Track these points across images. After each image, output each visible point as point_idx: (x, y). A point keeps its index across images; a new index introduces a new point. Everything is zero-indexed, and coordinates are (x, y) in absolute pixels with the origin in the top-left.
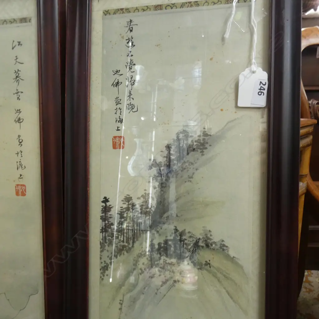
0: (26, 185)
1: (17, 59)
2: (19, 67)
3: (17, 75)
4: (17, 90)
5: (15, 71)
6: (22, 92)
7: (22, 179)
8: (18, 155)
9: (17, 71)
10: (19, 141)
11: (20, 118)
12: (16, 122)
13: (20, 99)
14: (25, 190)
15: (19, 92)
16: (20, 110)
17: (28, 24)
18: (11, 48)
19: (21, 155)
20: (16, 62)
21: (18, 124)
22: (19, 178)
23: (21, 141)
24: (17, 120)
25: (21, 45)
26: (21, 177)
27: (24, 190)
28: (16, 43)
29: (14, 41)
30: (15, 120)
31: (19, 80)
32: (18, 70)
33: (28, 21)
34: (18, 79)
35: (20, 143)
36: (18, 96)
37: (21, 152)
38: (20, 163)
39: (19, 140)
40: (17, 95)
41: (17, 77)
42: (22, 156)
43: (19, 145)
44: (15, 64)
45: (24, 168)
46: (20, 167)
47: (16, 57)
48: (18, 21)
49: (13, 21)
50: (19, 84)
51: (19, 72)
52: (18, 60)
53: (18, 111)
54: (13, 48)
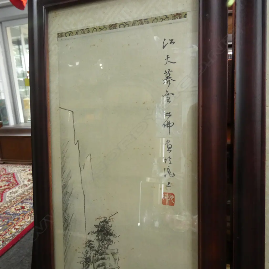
0: (175, 194)
1: (168, 58)
2: (171, 66)
3: (168, 75)
4: (167, 92)
5: (166, 71)
6: (173, 94)
7: (170, 187)
8: (166, 161)
9: (167, 71)
10: (168, 147)
11: (169, 122)
12: (165, 126)
13: (170, 101)
14: (174, 200)
15: (169, 94)
16: (169, 113)
17: (184, 19)
18: (162, 47)
19: (170, 161)
20: (167, 61)
21: (167, 129)
22: (167, 186)
23: (170, 146)
24: (166, 123)
25: (174, 42)
26: (169, 185)
27: (172, 199)
28: (168, 41)
29: (165, 39)
30: (164, 124)
31: (169, 81)
32: (169, 70)
33: (183, 16)
34: (168, 79)
35: (169, 148)
36: (169, 98)
37: (170, 158)
38: (168, 170)
39: (168, 145)
40: (167, 98)
41: (167, 78)
42: (170, 163)
43: (168, 150)
44: (165, 64)
45: (173, 175)
46: (168, 175)
47: (167, 56)
48: (171, 17)
49: (165, 18)
50: (170, 86)
51: (170, 72)
52: (169, 60)
53: (168, 115)
54: (164, 47)
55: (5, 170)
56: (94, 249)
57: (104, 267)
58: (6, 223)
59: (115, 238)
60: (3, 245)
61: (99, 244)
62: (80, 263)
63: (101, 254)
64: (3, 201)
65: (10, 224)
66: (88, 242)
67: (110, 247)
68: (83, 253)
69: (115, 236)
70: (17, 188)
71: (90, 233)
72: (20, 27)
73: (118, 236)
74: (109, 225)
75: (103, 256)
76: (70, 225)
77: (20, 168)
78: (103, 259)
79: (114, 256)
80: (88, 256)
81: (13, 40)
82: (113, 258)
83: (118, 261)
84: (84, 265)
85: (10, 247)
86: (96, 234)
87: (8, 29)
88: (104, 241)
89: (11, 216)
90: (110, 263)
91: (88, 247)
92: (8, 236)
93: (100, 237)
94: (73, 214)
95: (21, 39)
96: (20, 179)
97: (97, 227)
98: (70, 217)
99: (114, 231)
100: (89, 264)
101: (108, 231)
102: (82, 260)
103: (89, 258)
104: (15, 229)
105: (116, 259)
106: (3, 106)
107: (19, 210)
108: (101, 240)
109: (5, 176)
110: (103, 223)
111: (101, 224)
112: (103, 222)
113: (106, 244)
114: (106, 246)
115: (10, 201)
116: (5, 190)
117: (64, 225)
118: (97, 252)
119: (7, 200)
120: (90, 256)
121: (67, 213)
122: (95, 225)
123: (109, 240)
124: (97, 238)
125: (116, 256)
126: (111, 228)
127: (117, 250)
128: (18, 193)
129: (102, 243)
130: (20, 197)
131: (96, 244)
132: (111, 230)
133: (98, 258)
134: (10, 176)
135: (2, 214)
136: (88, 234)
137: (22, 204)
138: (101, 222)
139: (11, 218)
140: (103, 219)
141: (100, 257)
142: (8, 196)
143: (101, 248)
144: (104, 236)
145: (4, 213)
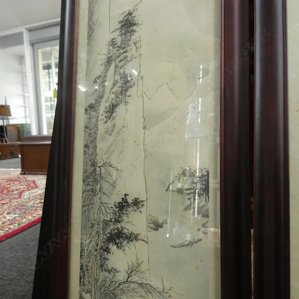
55: (26, 178)
56: (117, 45)
57: (125, 60)
58: (23, 212)
59: (138, 26)
60: (18, 227)
61: (122, 39)
62: (102, 65)
63: (124, 48)
64: (22, 198)
65: (26, 213)
66: (111, 41)
67: (133, 37)
68: (105, 54)
69: (138, 25)
70: (37, 190)
71: (113, 31)
72: (51, 50)
73: (141, 23)
74: (132, 17)
75: (125, 50)
76: (94, 32)
77: (41, 177)
78: (124, 52)
79: (136, 45)
80: (110, 55)
81: (43, 64)
82: (135, 48)
83: (140, 48)
84: (106, 66)
85: (26, 228)
86: (120, 30)
87: (40, 51)
88: (127, 34)
89: (29, 208)
90: (132, 54)
91: (111, 46)
92: (24, 220)
93: (123, 32)
94: (98, 19)
95: (51, 63)
96: (40, 184)
97: (121, 22)
98: (95, 23)
99: (137, 20)
100: (111, 63)
101: (132, 22)
102: (104, 61)
103: (111, 57)
104: (31, 216)
105: (138, 47)
106: (28, 131)
107: (38, 204)
108: (124, 34)
109: (24, 182)
110: (127, 17)
111: (125, 18)
112: (127, 15)
113: (129, 36)
114: (129, 38)
115: (29, 198)
116: (24, 191)
117: (88, 33)
118: (120, 47)
119: (26, 197)
120: (112, 55)
121: (92, 20)
122: (119, 22)
123: (132, 31)
124: (121, 33)
125: (138, 45)
126: (135, 18)
127: (139, 38)
128: (37, 193)
129: (125, 37)
130: (39, 196)
131: (119, 40)
132: (134, 20)
133: (121, 53)
134: (30, 182)
135: (19, 206)
136: (112, 33)
137: (41, 200)
138: (125, 16)
139: (29, 209)
140: (127, 13)
141: (122, 51)
142: (27, 195)
143: (123, 43)
144: (128, 29)
145: (21, 206)
